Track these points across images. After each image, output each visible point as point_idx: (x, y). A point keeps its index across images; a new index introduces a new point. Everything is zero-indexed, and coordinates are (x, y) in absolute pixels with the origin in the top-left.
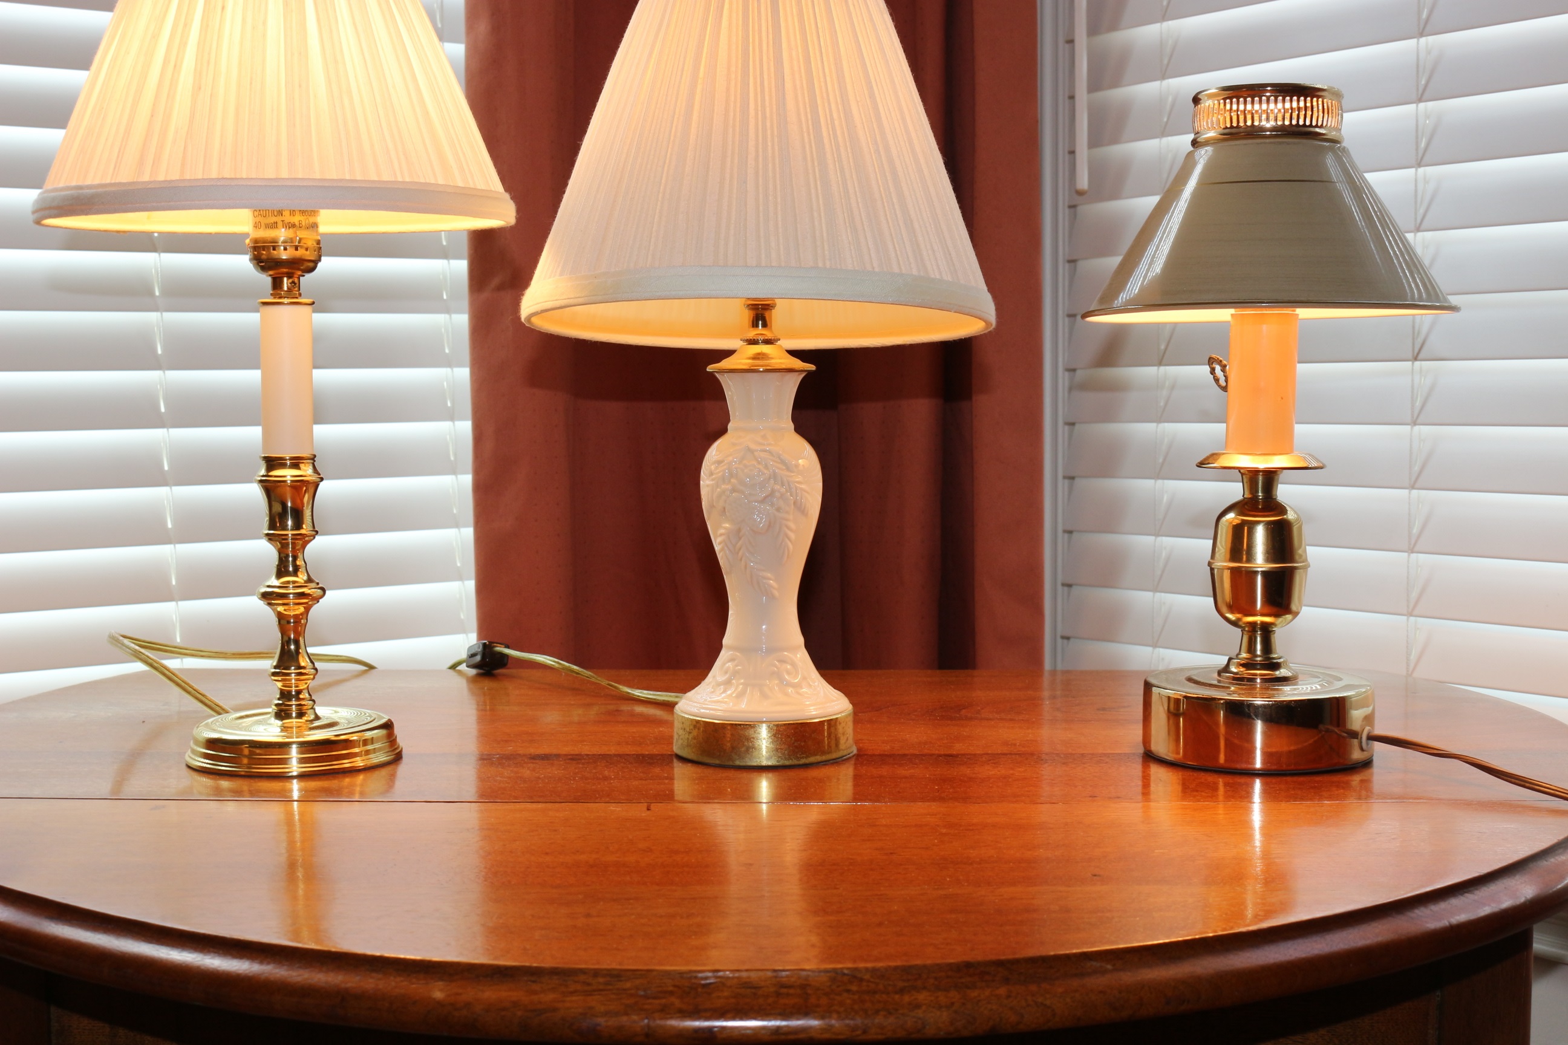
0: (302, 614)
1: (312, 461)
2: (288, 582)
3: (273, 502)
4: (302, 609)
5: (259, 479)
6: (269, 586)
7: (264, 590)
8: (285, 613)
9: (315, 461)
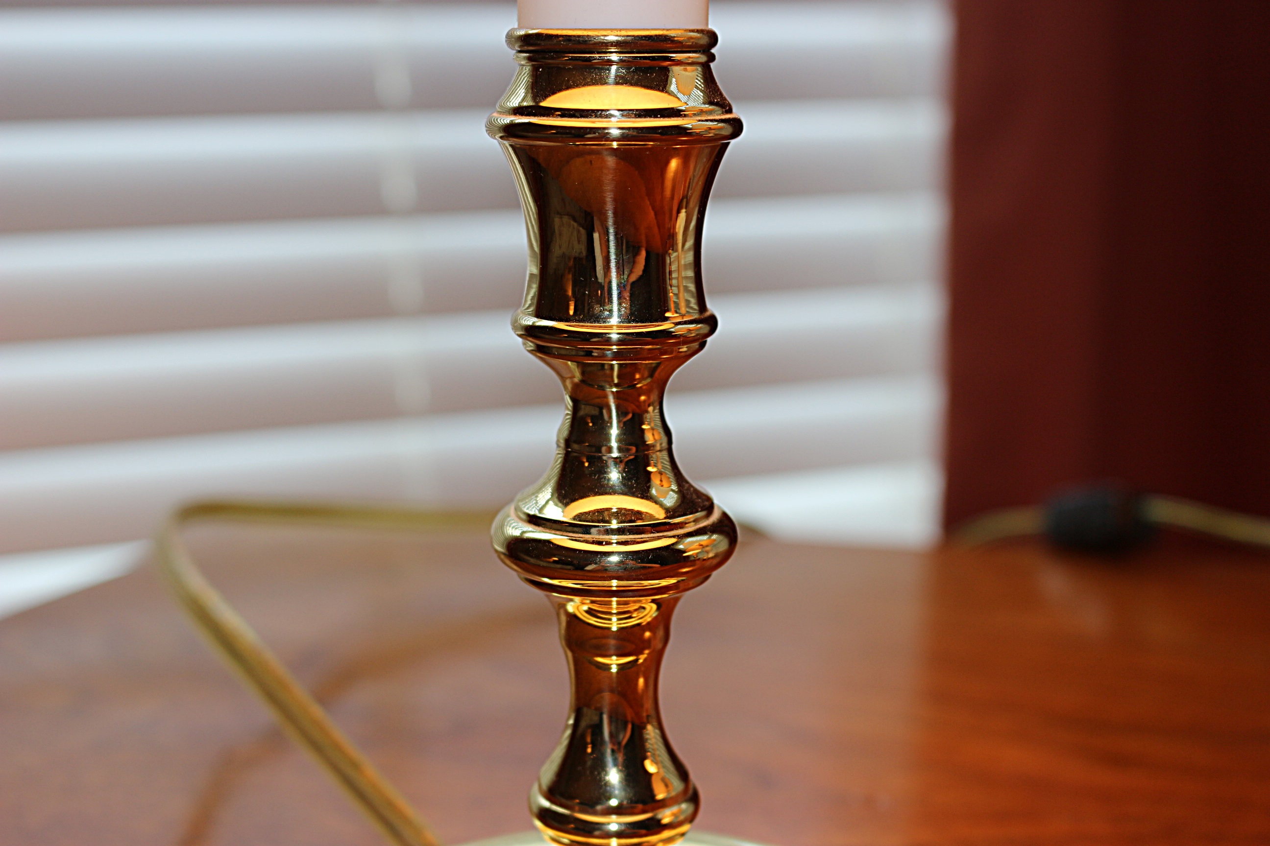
0: (649, 626)
1: (703, 58)
2: (601, 515)
3: (557, 221)
4: (651, 611)
5: (507, 120)
6: (534, 520)
7: (517, 529)
8: (592, 621)
9: (712, 58)
